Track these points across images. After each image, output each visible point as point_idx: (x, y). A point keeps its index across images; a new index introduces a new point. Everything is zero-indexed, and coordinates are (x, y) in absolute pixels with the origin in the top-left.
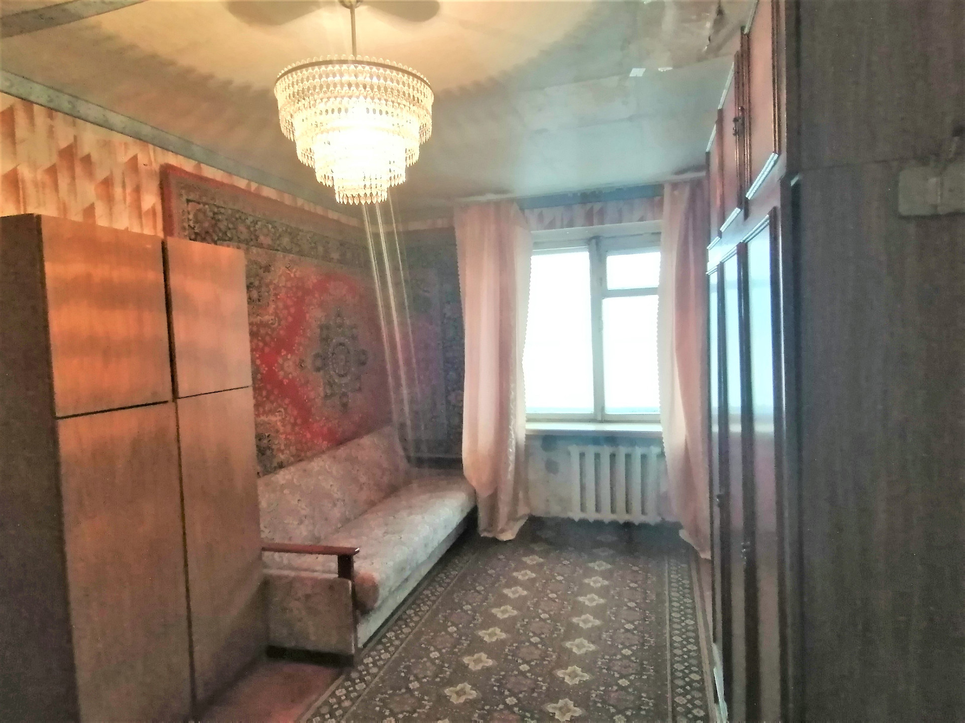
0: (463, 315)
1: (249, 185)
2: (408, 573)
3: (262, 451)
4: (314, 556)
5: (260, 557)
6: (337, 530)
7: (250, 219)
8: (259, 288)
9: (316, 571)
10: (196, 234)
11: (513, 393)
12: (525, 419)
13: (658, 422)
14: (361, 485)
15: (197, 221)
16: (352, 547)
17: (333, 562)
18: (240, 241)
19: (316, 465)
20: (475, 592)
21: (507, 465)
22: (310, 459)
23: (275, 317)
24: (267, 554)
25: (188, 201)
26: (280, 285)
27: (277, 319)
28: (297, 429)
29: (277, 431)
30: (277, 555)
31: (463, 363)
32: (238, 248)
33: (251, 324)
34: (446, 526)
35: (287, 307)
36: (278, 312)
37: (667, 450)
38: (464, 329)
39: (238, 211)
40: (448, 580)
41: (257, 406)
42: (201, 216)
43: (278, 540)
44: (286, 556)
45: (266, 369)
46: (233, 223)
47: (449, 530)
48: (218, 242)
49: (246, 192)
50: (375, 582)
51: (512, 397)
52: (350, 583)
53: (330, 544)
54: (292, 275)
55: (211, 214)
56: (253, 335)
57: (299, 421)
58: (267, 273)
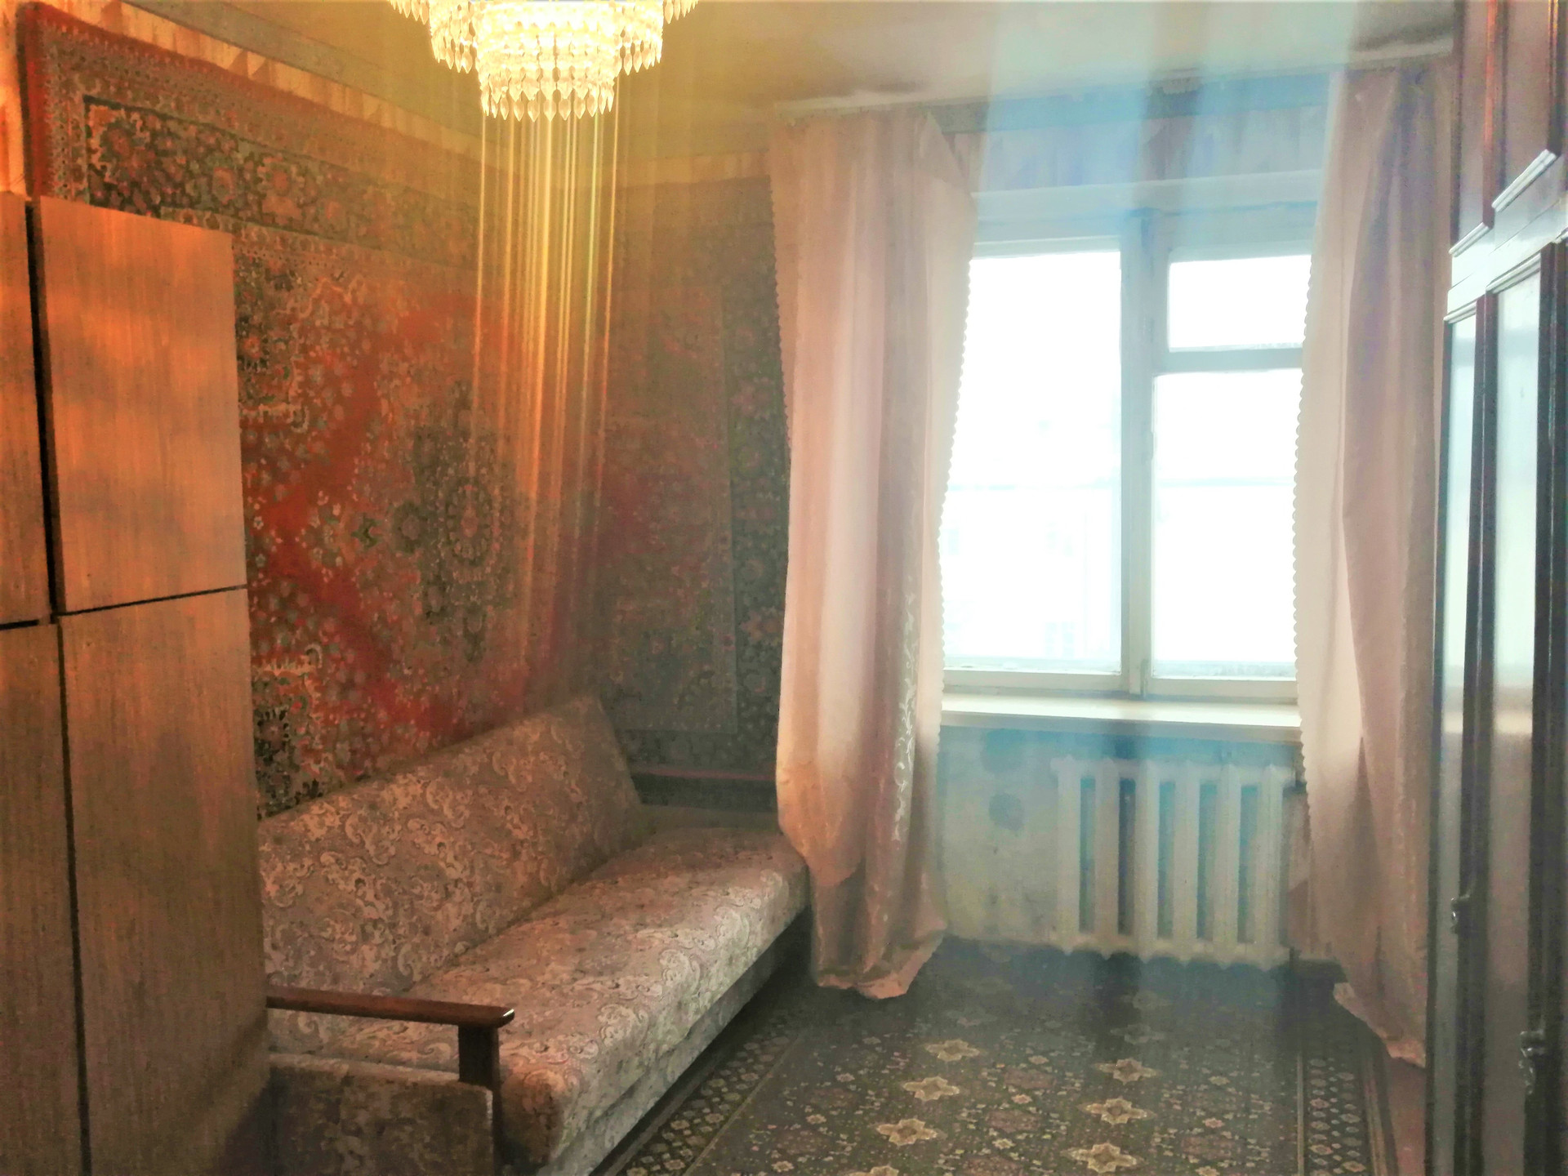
0: (787, 411)
1: (241, 60)
2: (633, 1075)
3: (265, 751)
4: (396, 1025)
5: (261, 1022)
6: (453, 962)
7: (245, 149)
8: (261, 330)
9: (403, 1063)
10: (109, 187)
11: (911, 618)
12: (942, 686)
13: (1292, 702)
14: (513, 846)
15: (111, 153)
16: (495, 1004)
17: (446, 1043)
18: (216, 207)
19: (400, 793)
20: (803, 1129)
21: (890, 805)
22: (387, 777)
23: (303, 405)
24: (276, 1013)
25: (88, 100)
26: (318, 323)
27: (307, 412)
28: (354, 696)
29: (304, 701)
30: (302, 1018)
31: (783, 536)
32: (213, 226)
33: (244, 424)
34: (731, 959)
35: (331, 380)
36: (312, 394)
37: (1309, 777)
38: (789, 450)
39: (213, 129)
40: (736, 1097)
41: (256, 637)
42: (120, 142)
43: (306, 981)
44: (325, 1021)
45: (279, 541)
46: (201, 161)
47: (740, 969)
48: (163, 210)
49: (236, 80)
50: (553, 1095)
51: (908, 627)
52: (489, 1096)
53: (437, 997)
54: (348, 298)
55: (146, 136)
56: (249, 452)
57: (359, 677)
58: (284, 294)
